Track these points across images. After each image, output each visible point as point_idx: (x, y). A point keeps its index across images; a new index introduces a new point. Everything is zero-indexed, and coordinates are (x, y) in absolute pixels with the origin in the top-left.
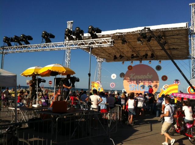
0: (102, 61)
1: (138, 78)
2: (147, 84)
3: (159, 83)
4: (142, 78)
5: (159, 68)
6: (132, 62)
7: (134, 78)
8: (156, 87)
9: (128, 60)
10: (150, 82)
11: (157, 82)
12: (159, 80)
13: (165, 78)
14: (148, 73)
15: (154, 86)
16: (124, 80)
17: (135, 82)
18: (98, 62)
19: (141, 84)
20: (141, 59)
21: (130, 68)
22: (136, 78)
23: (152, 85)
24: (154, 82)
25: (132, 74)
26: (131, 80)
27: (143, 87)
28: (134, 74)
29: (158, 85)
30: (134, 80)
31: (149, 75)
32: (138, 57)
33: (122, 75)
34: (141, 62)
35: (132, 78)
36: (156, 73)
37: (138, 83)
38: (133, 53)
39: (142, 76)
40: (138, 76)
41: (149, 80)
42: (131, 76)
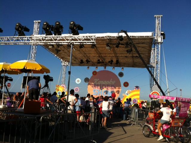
0: (67, 65)
1: (102, 84)
2: (110, 90)
3: (121, 89)
4: (106, 84)
5: (121, 75)
6: (97, 68)
7: (98, 83)
8: (118, 93)
9: (93, 65)
10: (113, 87)
11: (119, 88)
12: (121, 87)
13: (126, 84)
14: (111, 79)
15: (116, 92)
16: (88, 85)
17: (99, 87)
18: (63, 65)
19: (105, 89)
20: (105, 65)
21: (95, 73)
22: (100, 83)
23: (115, 90)
24: (117, 88)
25: (96, 79)
26: (95, 85)
27: (106, 92)
28: (99, 79)
29: (120, 91)
30: (98, 85)
31: (112, 81)
32: (103, 63)
33: (86, 80)
34: (105, 68)
35: (96, 83)
36: (119, 80)
37: (101, 88)
38: (100, 59)
39: (106, 81)
40: (102, 82)
41: (111, 86)
42: (96, 82)
